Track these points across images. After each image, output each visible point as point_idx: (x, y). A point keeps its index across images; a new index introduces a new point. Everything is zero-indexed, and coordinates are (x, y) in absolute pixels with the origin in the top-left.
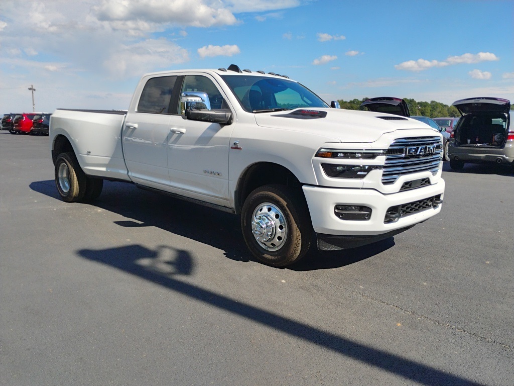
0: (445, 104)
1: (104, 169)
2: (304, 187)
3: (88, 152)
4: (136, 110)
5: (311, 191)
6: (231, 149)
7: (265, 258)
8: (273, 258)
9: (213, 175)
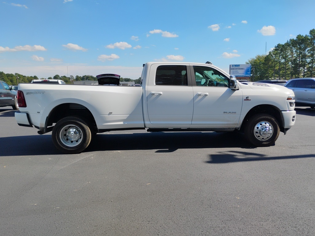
0: (24, 75)
1: (122, 123)
2: (283, 112)
3: (110, 113)
4: (155, 84)
5: (286, 113)
6: (244, 101)
7: (263, 144)
8: (267, 143)
9: (230, 114)
